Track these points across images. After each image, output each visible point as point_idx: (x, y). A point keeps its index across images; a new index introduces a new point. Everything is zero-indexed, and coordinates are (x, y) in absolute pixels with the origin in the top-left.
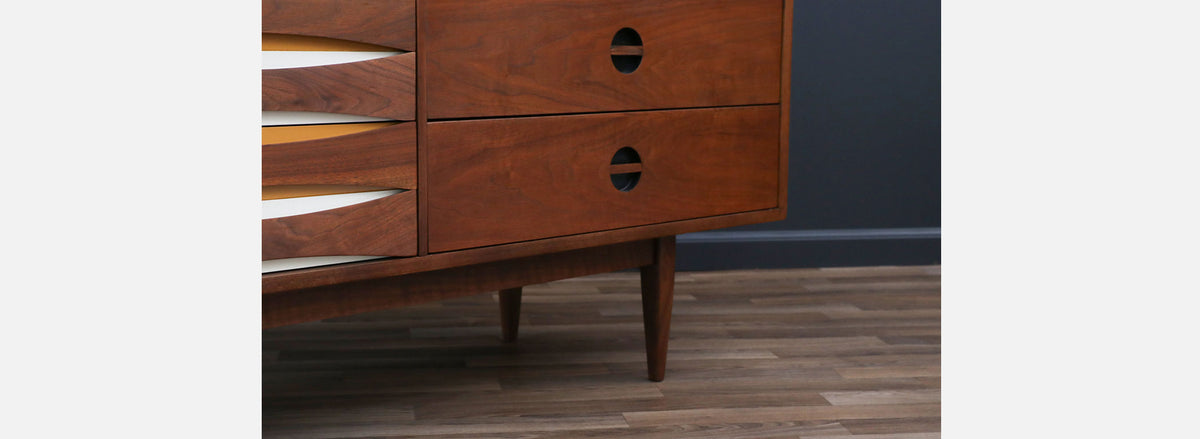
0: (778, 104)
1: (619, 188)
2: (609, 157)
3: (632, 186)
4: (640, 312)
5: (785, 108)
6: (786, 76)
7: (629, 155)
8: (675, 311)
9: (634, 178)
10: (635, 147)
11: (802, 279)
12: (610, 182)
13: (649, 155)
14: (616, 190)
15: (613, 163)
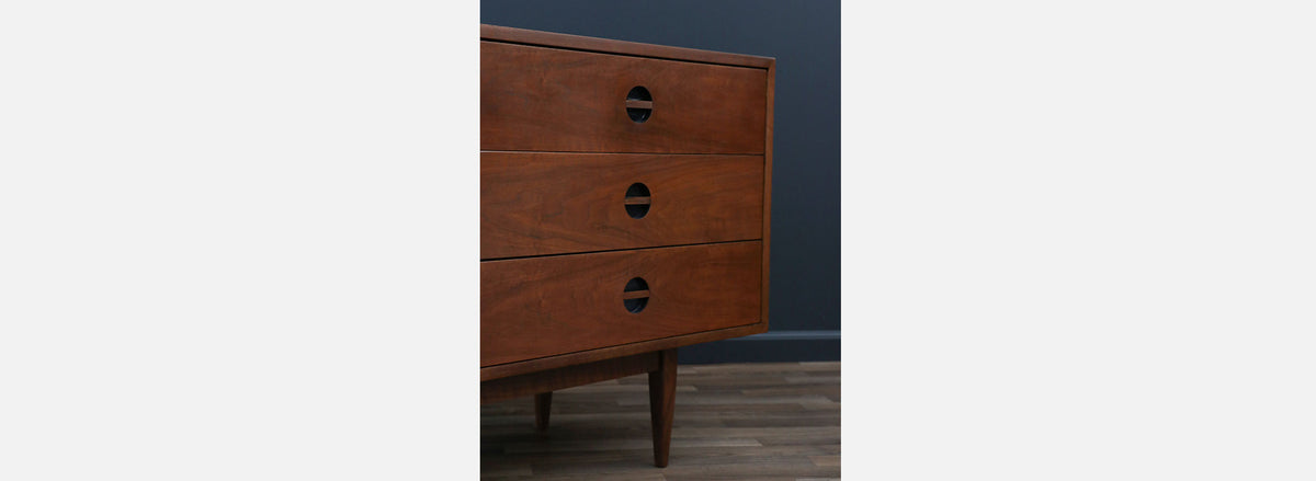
0: (761, 240)
1: (630, 310)
2: (622, 286)
3: (640, 310)
4: (647, 402)
5: (766, 242)
6: (767, 218)
7: (640, 284)
8: (678, 401)
9: (643, 302)
10: (645, 277)
11: (785, 373)
12: (623, 308)
13: (656, 283)
14: (627, 312)
15: (625, 291)
